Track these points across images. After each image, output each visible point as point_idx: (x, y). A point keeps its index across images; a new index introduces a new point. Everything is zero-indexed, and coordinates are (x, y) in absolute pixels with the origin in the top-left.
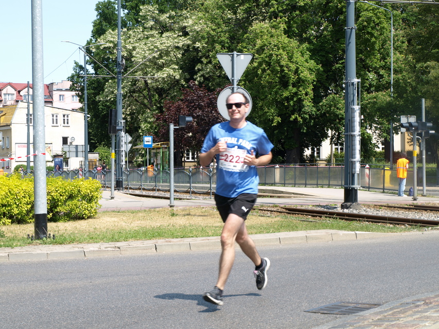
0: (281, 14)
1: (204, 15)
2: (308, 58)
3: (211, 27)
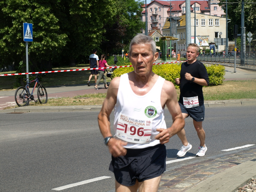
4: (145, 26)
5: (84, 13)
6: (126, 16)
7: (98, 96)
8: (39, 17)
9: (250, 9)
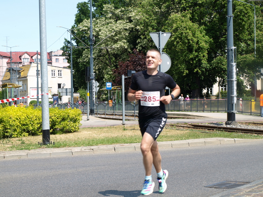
0: (188, 8)
1: (142, 10)
2: (205, 35)
3: (146, 17)
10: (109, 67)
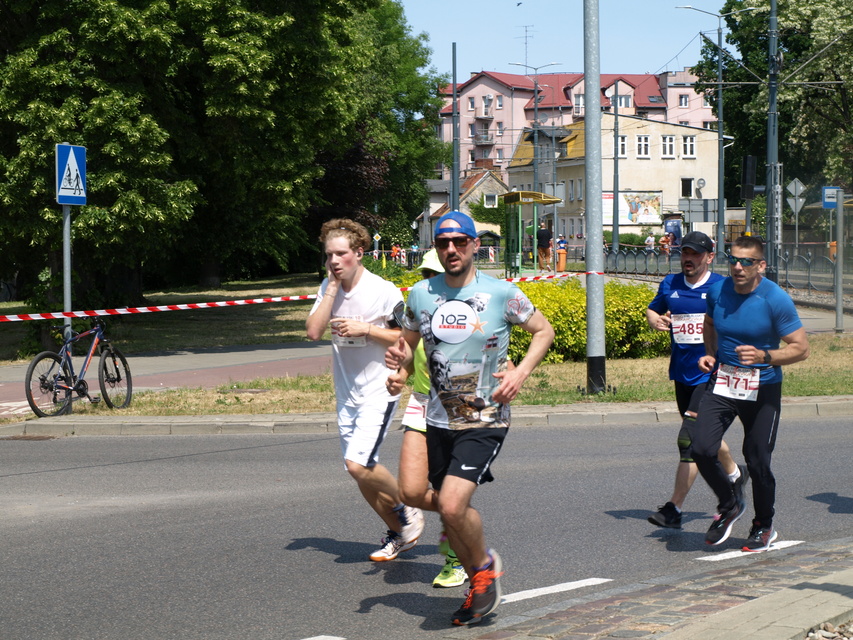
4: (451, 156)
5: (252, 112)
6: (389, 123)
7: (296, 385)
8: (104, 125)
9: (797, 106)
10: (843, 131)
